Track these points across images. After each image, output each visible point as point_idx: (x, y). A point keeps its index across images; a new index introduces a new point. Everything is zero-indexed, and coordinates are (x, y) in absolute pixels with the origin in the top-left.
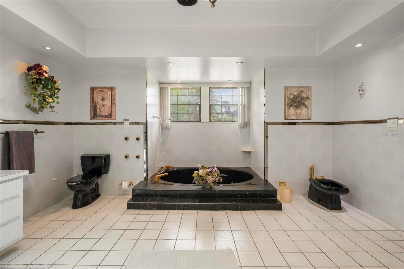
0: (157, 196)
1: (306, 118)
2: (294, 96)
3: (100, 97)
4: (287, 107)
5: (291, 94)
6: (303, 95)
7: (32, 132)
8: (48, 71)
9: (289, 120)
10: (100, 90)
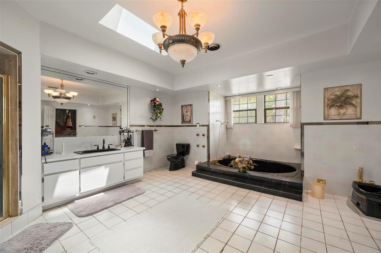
0: (209, 171)
1: (354, 118)
2: (336, 96)
3: (185, 111)
4: (327, 107)
5: (331, 95)
6: (349, 94)
7: (152, 130)
8: (158, 101)
9: (329, 120)
10: (185, 106)
